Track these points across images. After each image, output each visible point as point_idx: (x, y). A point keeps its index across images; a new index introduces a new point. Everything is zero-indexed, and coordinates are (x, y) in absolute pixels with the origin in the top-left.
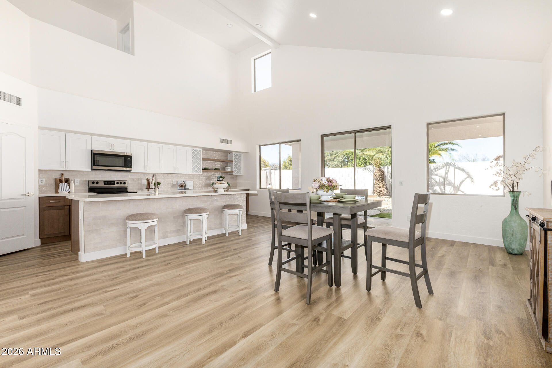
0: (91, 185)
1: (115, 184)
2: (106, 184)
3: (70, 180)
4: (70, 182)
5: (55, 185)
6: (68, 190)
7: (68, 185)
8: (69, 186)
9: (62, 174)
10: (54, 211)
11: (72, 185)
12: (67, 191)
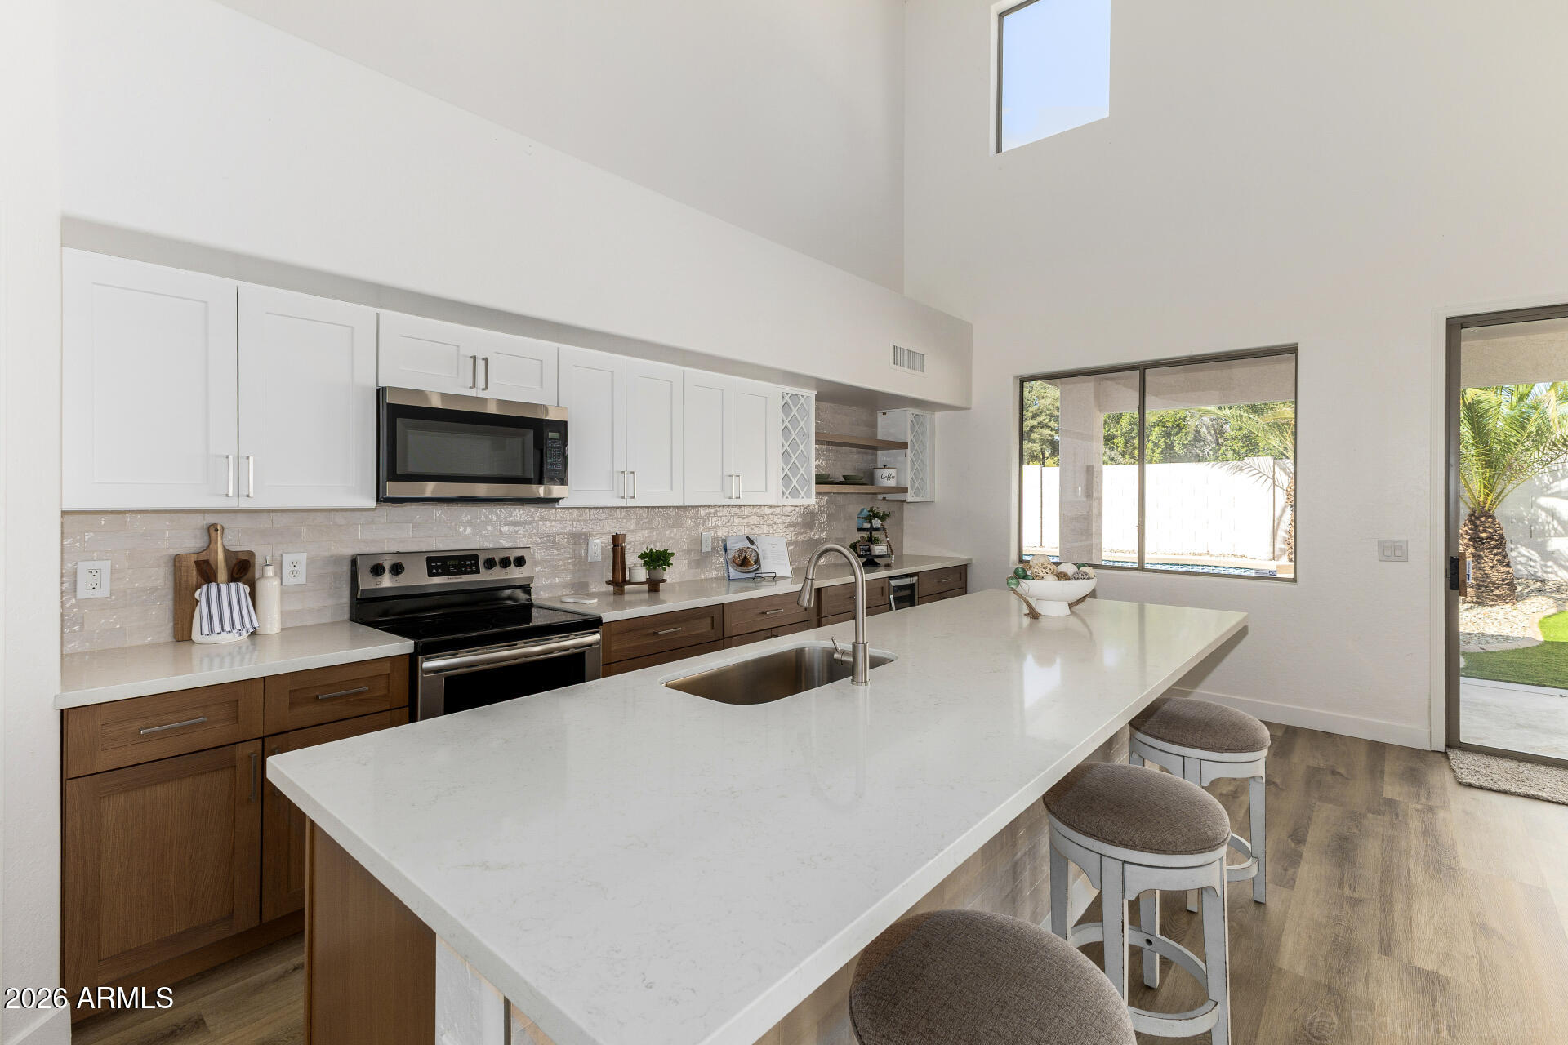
0: (367, 583)
1: (478, 572)
2: (437, 575)
3: (258, 560)
4: (257, 575)
5: (171, 596)
6: (248, 625)
7: (248, 589)
8: (253, 596)
9: (212, 530)
10: (162, 791)
11: (270, 587)
12: (244, 632)
